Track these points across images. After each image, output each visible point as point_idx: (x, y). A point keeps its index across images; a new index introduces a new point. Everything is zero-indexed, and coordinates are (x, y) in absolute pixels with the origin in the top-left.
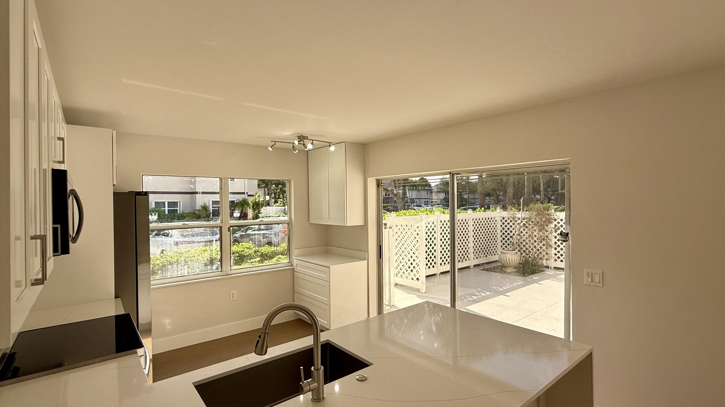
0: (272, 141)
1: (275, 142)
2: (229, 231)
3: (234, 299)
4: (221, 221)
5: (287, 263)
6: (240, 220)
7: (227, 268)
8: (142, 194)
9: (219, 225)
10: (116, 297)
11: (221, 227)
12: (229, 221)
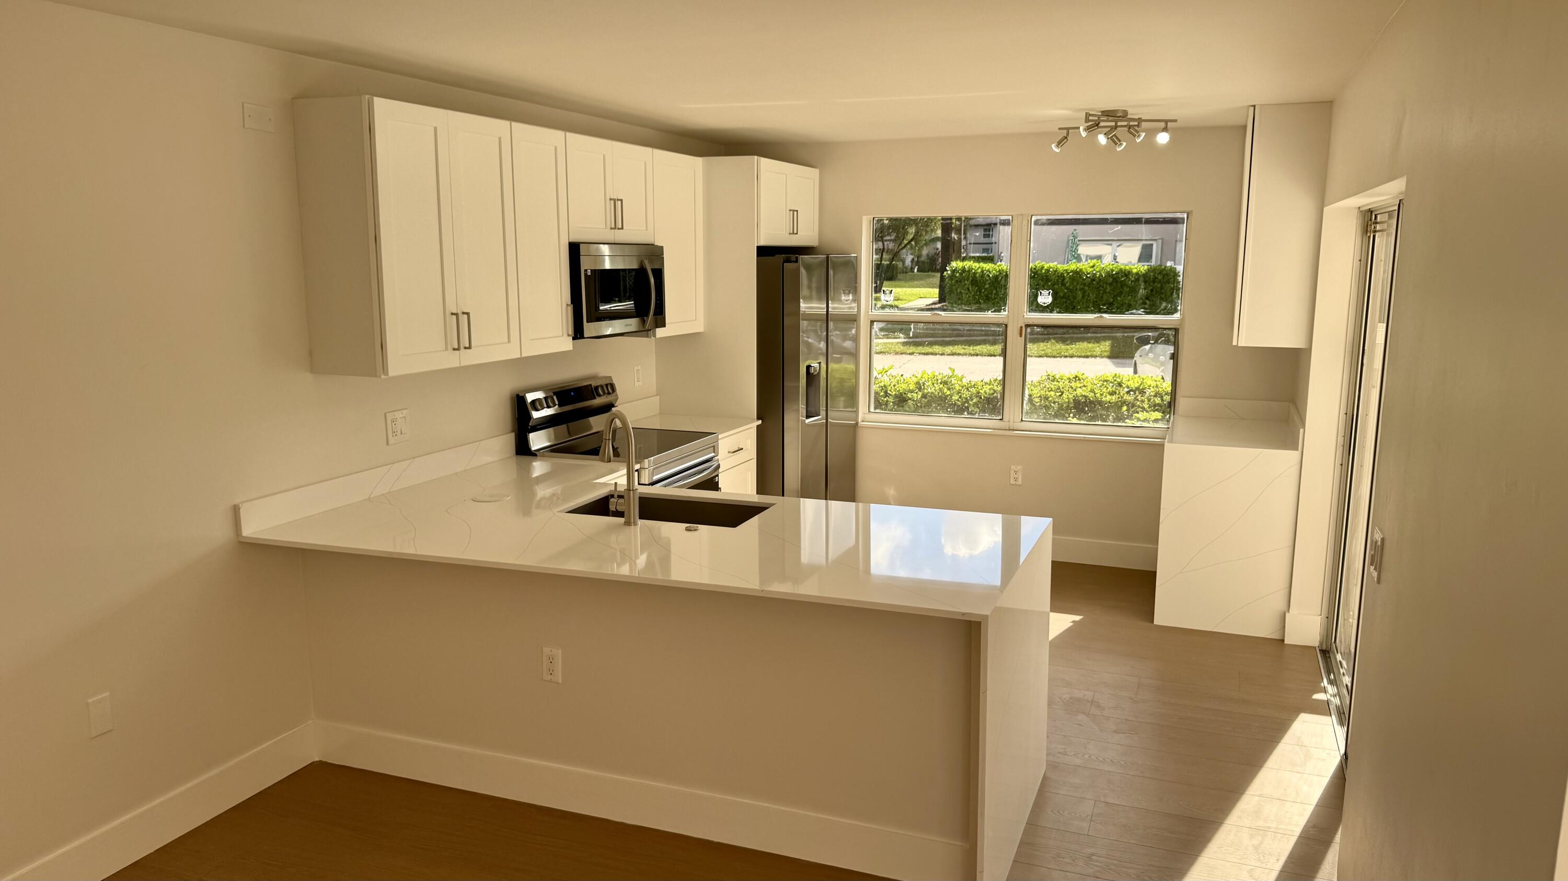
0: (1060, 129)
1: (1068, 129)
2: (1021, 336)
3: (1017, 483)
4: (1008, 312)
5: (1165, 429)
6: (1051, 312)
7: (1012, 411)
8: (792, 260)
9: (1001, 321)
10: (758, 418)
11: (1006, 325)
12: (1025, 314)
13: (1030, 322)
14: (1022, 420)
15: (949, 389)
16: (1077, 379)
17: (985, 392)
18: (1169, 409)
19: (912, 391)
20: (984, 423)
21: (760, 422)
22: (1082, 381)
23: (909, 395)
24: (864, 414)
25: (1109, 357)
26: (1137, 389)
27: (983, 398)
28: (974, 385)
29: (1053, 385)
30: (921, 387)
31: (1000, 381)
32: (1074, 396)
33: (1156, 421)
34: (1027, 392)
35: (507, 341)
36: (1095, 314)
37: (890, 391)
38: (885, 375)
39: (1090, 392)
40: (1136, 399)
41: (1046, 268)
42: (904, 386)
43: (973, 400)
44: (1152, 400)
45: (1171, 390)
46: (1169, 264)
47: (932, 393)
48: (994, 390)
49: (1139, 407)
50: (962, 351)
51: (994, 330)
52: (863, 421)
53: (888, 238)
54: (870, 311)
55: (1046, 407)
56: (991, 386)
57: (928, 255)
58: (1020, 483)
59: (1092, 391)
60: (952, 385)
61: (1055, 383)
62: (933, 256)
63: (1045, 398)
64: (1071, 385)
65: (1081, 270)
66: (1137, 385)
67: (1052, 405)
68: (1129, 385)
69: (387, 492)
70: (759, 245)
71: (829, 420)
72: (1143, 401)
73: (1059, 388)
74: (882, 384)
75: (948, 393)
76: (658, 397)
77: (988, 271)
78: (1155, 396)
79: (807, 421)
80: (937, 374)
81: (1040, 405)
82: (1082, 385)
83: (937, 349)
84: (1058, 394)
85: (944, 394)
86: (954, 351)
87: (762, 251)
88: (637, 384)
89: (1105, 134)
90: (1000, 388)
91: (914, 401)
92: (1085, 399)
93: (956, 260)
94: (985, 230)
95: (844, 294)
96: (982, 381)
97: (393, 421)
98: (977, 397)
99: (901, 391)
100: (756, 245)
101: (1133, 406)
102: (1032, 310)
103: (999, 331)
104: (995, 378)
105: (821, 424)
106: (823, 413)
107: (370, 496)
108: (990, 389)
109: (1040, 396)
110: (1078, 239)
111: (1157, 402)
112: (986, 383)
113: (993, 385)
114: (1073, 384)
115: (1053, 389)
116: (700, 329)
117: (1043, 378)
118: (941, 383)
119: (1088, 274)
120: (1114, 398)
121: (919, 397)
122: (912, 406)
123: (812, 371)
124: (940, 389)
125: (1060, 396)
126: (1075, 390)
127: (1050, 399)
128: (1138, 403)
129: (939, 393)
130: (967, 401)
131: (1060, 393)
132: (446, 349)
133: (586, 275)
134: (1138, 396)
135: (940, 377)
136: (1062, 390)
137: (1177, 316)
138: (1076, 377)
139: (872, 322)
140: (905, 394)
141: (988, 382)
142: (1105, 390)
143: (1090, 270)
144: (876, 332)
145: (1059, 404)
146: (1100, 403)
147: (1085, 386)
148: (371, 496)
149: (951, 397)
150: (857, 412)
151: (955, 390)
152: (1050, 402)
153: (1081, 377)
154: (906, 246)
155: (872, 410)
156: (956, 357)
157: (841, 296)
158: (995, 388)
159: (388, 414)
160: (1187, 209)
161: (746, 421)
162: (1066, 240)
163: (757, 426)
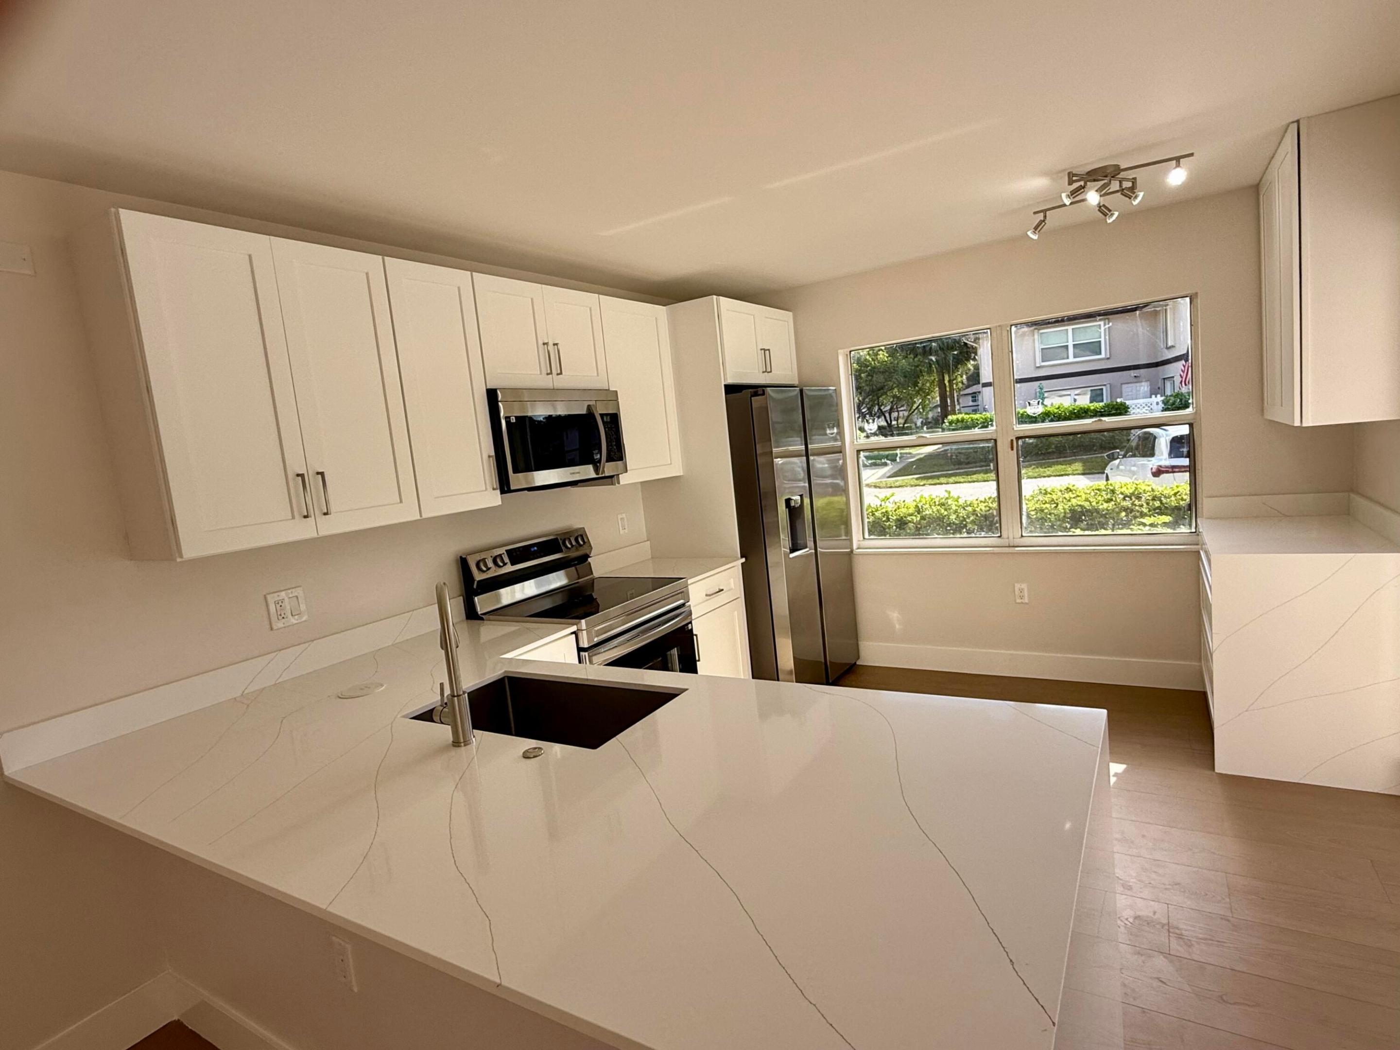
0: (1035, 213)
1: (1044, 211)
2: (1012, 449)
3: (1023, 601)
4: (997, 426)
5: (1187, 534)
6: (1043, 421)
7: (1011, 531)
8: (759, 393)
9: (989, 437)
10: (742, 557)
11: (995, 441)
12: (1015, 427)
13: (1021, 435)
14: (1022, 536)
15: (946, 510)
16: (1069, 490)
17: (981, 510)
18: (1189, 512)
19: (911, 515)
20: (982, 541)
21: (743, 560)
22: (1074, 492)
23: (909, 518)
24: (859, 541)
25: (1083, 474)
26: (1133, 494)
27: (979, 515)
28: (970, 504)
29: (1047, 498)
30: (919, 510)
31: (994, 498)
32: (1069, 506)
33: (1165, 524)
34: (1024, 507)
35: (399, 501)
36: (1092, 418)
37: (892, 516)
38: (887, 502)
39: (1085, 501)
40: (1133, 504)
41: (1021, 413)
42: (904, 510)
43: (969, 518)
44: (1151, 504)
45: (1190, 491)
46: (1119, 400)
47: (930, 514)
48: (989, 507)
49: (1138, 511)
50: (962, 480)
51: (983, 447)
52: (858, 548)
53: (902, 409)
54: (855, 441)
55: (1042, 518)
56: (986, 504)
57: (932, 418)
58: (1026, 600)
59: (1087, 500)
60: (949, 505)
61: (1049, 495)
62: (936, 418)
63: (1040, 510)
64: (1064, 496)
65: (1049, 412)
66: (1131, 491)
67: (1049, 516)
68: (1123, 491)
69: (274, 683)
70: (726, 383)
71: (819, 549)
72: (1142, 506)
73: (1053, 500)
74: (884, 510)
75: (946, 513)
76: (649, 542)
77: (977, 419)
78: (1153, 499)
79: (792, 555)
80: (934, 497)
81: (1036, 518)
82: (1075, 495)
83: (943, 480)
84: (1053, 506)
85: (941, 514)
86: (956, 480)
87: (730, 389)
88: (622, 532)
89: (1097, 191)
90: (995, 505)
91: (913, 523)
92: (1082, 508)
93: (951, 414)
94: (973, 397)
95: (829, 428)
96: (977, 500)
97: (278, 603)
98: (973, 514)
99: (902, 515)
100: (723, 383)
101: (1132, 511)
102: (1022, 421)
103: (988, 447)
104: (989, 496)
105: (811, 554)
106: (811, 544)
107: (243, 692)
108: (985, 507)
109: (1035, 509)
110: (1044, 390)
111: (1157, 505)
112: (981, 502)
113: (988, 502)
114: (1067, 496)
115: (1047, 501)
116: (679, 473)
117: (1035, 493)
118: (939, 505)
119: (1056, 414)
120: (1111, 505)
121: (918, 519)
122: (913, 528)
123: (793, 504)
124: (938, 511)
125: (1056, 507)
126: (1069, 501)
127: (1046, 511)
128: (1137, 508)
129: (936, 514)
130: (964, 519)
131: (1055, 505)
132: (293, 517)
133: (508, 423)
134: (1134, 501)
135: (937, 500)
136: (1056, 501)
137: (1189, 410)
138: (1068, 488)
139: (858, 452)
140: (905, 517)
141: (983, 500)
142: (1100, 498)
143: (1056, 411)
144: (863, 460)
145: (1055, 515)
146: (1097, 511)
147: (1078, 496)
148: (245, 692)
149: (949, 516)
150: (851, 540)
151: (952, 510)
152: (1046, 513)
153: (1072, 488)
154: (915, 410)
155: (867, 536)
156: (958, 484)
157: (826, 430)
158: (991, 505)
159: (269, 597)
160: (1189, 292)
161: (729, 559)
162: (1034, 392)
163: (742, 564)
